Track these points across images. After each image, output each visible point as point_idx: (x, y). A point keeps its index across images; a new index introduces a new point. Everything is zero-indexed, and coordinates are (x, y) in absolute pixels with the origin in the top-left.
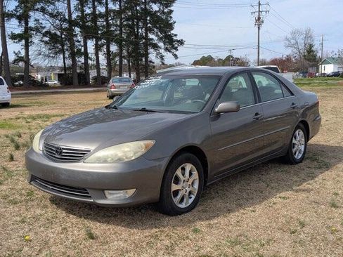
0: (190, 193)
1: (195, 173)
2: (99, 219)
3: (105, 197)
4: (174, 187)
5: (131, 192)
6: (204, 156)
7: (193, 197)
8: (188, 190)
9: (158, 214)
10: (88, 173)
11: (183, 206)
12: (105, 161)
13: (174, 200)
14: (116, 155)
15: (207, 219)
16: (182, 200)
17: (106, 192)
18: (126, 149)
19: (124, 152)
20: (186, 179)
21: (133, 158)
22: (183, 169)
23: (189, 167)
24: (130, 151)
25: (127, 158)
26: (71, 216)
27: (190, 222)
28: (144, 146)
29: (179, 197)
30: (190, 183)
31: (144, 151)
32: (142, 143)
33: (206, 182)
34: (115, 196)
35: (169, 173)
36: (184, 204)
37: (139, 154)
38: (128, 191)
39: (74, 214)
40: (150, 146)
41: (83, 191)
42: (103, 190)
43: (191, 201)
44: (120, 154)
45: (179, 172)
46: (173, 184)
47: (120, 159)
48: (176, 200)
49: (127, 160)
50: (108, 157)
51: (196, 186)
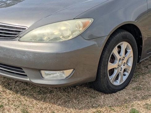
0: (125, 70)
1: (130, 51)
2: (35, 95)
3: (41, 77)
4: (110, 66)
5: (68, 72)
6: (140, 34)
7: (127, 74)
8: (123, 68)
9: (93, 91)
10: (24, 53)
11: (118, 83)
12: (41, 40)
13: (110, 79)
14: (52, 34)
15: (143, 98)
16: (117, 78)
17: (43, 72)
18: (63, 28)
19: (60, 30)
20: (122, 57)
21: (70, 38)
22: (119, 47)
23: (125, 45)
24: (66, 30)
25: (63, 37)
26: (8, 91)
27: (126, 101)
28: (81, 25)
29: (114, 75)
30: (125, 61)
31: (81, 30)
32: (80, 22)
33: (139, 59)
34: (52, 76)
35: (106, 53)
36: (118, 81)
37: (76, 34)
38: (65, 71)
39: (11, 89)
40: (88, 25)
41: (18, 70)
42: (39, 70)
43: (125, 78)
44: (56, 33)
45: (115, 51)
46: (109, 63)
47: (56, 39)
48: (111, 78)
49: (64, 39)
50: (44, 35)
51: (130, 64)
